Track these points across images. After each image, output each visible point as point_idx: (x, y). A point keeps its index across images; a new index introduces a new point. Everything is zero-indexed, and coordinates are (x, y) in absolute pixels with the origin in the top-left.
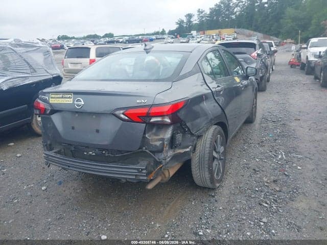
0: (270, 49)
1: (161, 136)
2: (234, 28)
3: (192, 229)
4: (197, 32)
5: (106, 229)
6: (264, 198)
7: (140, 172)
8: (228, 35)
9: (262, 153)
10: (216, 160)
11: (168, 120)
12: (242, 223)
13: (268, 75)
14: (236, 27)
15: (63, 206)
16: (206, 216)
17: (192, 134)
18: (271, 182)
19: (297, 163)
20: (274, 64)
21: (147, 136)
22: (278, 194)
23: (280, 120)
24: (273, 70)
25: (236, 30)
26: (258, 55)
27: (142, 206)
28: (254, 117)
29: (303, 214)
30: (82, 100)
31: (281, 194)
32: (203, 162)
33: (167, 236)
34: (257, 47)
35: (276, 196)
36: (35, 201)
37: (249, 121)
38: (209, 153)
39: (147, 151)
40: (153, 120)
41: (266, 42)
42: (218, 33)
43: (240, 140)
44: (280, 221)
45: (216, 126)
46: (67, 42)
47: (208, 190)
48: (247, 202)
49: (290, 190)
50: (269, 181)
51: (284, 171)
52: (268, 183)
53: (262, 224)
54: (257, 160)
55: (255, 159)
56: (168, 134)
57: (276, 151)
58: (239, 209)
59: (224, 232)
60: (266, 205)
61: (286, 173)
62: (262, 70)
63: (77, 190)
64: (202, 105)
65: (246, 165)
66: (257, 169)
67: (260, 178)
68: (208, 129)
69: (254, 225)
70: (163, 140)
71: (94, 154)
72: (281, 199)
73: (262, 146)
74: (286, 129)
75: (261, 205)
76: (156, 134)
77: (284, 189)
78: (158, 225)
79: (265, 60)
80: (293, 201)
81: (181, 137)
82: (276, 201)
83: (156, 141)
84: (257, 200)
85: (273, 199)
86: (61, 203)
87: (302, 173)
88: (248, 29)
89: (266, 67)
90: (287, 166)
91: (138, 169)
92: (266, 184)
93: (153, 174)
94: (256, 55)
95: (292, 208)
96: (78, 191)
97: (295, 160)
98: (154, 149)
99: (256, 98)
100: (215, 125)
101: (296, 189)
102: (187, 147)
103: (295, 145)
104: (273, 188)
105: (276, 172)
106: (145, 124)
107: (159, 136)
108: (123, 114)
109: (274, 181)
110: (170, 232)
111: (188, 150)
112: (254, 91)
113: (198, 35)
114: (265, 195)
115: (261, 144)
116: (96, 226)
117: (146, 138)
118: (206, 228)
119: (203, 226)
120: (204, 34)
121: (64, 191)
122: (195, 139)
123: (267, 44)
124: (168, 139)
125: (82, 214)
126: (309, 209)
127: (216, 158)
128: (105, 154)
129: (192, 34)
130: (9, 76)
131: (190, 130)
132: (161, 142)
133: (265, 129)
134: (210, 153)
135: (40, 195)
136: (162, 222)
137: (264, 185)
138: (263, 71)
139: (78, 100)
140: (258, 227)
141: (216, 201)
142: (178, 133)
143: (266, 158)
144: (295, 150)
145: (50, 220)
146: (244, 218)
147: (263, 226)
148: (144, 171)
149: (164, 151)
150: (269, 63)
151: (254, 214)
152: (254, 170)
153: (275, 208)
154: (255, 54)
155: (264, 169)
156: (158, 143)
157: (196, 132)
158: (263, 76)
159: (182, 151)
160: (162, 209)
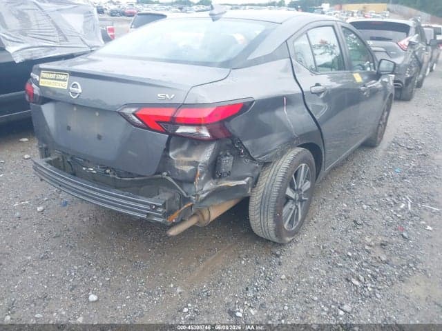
0: (435, 38)
1: (194, 158)
2: (388, 2)
3: (228, 304)
4: (331, 6)
5: (101, 284)
6: (357, 270)
7: (153, 210)
8: (376, 13)
9: (375, 196)
10: (291, 201)
11: (205, 133)
12: (310, 306)
13: (421, 76)
14: (391, 1)
15: (56, 239)
16: (257, 287)
17: (253, 159)
18: (376, 245)
19: (429, 220)
20: (436, 62)
21: (171, 154)
22: (382, 266)
23: (420, 147)
24: (431, 70)
25: (391, 6)
26: (411, 44)
27: (166, 255)
28: (379, 139)
29: (414, 307)
30: (79, 87)
31: (387, 266)
32: (267, 203)
33: (186, 310)
34: (412, 31)
35: (378, 270)
36: (21, 226)
37: (370, 144)
38: (279, 191)
39: (170, 179)
40: (181, 130)
41: (429, 27)
42: (362, 9)
43: (348, 171)
44: (372, 314)
45: (301, 149)
46: (148, 7)
47: (272, 245)
48: (327, 272)
49: (404, 262)
50: (373, 244)
51: (403, 230)
52: (370, 246)
53: (341, 313)
54: (365, 207)
55: (361, 205)
56: (205, 156)
57: (399, 196)
58: (311, 282)
59: (277, 318)
60: (357, 283)
61: (405, 234)
62: (411, 67)
63: (84, 217)
64: (278, 113)
65: (345, 211)
66: (360, 222)
67: (361, 236)
68: (283, 153)
69: (328, 313)
70: (195, 164)
71: (95, 172)
72: (383, 276)
73: (378, 185)
74: (427, 163)
75: (349, 281)
76: (186, 154)
77: (395, 260)
78: (179, 290)
79: (420, 53)
80: (403, 281)
81: (231, 163)
82: (375, 278)
83: (185, 165)
84: (345, 272)
85: (371, 275)
86: (55, 234)
87: (431, 237)
88: (408, 5)
89: (420, 65)
90: (410, 223)
91: (151, 205)
92: (367, 247)
93: (176, 215)
94: (407, 44)
95: (399, 294)
96: (85, 220)
97: (428, 214)
98: (180, 178)
99: (388, 110)
100: (298, 146)
101: (414, 263)
102: (243, 178)
103: (432, 191)
104: (377, 256)
105: (390, 229)
106: (167, 136)
107: (190, 156)
108: (134, 114)
109: (382, 244)
110: (193, 303)
111: (243, 182)
112: (387, 99)
113: (331, 10)
114: (361, 265)
115: (378, 181)
116: (89, 277)
117: (169, 157)
118: (250, 306)
119: (246, 303)
120: (341, 9)
121: (66, 217)
122: (257, 167)
123: (432, 30)
124: (205, 163)
125: (77, 256)
126: (426, 299)
127: (292, 199)
128: (109, 174)
129: (322, 8)
130: (27, 42)
131: (249, 153)
132: (192, 167)
133: (392, 159)
134: (282, 191)
135: (31, 218)
136: (187, 285)
137: (363, 248)
138: (413, 69)
139: (75, 86)
140: (333, 318)
141: (280, 263)
142: (226, 155)
143: (380, 205)
144: (430, 198)
145: (29, 258)
146: (316, 298)
147: (341, 316)
148: (160, 210)
149: (196, 182)
150: (426, 60)
151: (333, 294)
152: (355, 221)
153: (370, 289)
154: (405, 42)
155: (371, 223)
156: (187, 169)
157: (259, 157)
158: (411, 78)
159: (232, 184)
160: (193, 265)
